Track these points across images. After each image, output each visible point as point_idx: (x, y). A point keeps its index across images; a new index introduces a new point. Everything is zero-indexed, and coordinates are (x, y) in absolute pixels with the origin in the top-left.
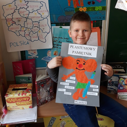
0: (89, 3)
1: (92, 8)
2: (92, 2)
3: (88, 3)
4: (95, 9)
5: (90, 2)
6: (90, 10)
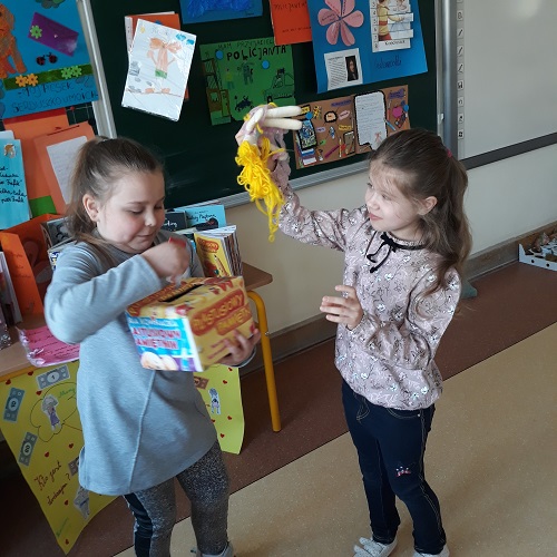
0: (40, 61)
1: (52, 72)
3: (38, 62)
4: (63, 76)
5: (43, 59)
6: (49, 78)
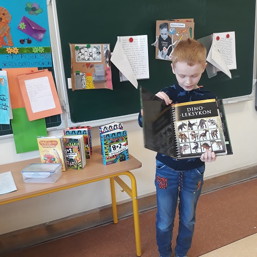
0: (22, 42)
1: (27, 48)
2: (26, 41)
4: (33, 51)
5: (24, 41)
6: (25, 51)
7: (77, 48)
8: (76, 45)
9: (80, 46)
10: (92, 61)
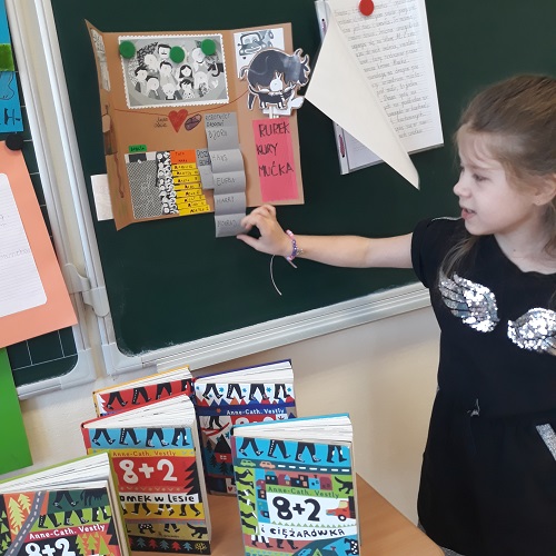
7: (127, 51)
8: (123, 38)
9: (140, 39)
10: (190, 101)
